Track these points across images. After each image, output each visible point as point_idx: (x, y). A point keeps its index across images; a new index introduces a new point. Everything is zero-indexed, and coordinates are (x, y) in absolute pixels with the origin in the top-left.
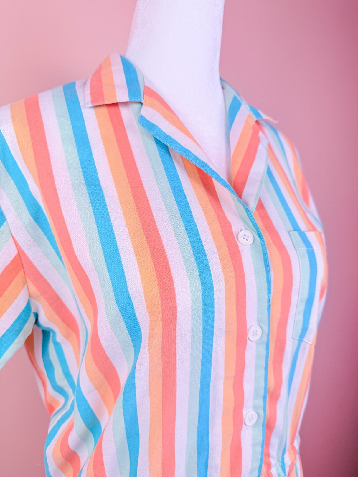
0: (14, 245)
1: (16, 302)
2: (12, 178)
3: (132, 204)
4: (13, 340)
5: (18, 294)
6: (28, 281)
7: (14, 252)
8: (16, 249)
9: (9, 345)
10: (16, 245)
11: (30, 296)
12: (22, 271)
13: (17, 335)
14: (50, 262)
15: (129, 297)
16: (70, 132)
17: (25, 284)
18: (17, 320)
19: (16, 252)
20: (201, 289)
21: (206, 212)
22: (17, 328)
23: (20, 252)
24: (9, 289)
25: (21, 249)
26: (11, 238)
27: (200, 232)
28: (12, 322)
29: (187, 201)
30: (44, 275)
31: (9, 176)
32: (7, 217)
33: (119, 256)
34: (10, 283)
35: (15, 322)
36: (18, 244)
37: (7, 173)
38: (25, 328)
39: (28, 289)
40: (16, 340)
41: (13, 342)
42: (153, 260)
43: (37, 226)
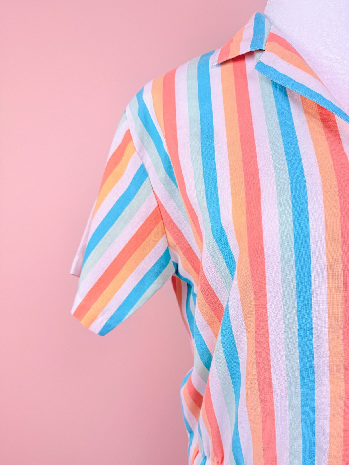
0: (155, 198)
1: (156, 247)
2: (153, 140)
3: (238, 144)
4: (153, 280)
5: (157, 241)
6: (167, 231)
7: (154, 205)
8: (156, 202)
9: (150, 284)
10: (156, 198)
11: (169, 245)
12: (162, 221)
13: (157, 277)
14: (182, 213)
15: (222, 227)
16: (195, 91)
17: (164, 234)
18: (156, 263)
19: (156, 205)
20: (292, 220)
21: (316, 146)
22: (156, 271)
23: (159, 205)
24: (150, 236)
25: (160, 202)
26: (153, 192)
27: (304, 165)
28: (152, 265)
29: (296, 136)
30: (178, 226)
31: (150, 138)
32: (149, 174)
33: (217, 191)
34: (151, 231)
35: (155, 265)
36: (158, 198)
37: (149, 135)
38: (163, 272)
39: (167, 239)
40: (156, 281)
41: (153, 282)
42: (246, 193)
43: (171, 180)
